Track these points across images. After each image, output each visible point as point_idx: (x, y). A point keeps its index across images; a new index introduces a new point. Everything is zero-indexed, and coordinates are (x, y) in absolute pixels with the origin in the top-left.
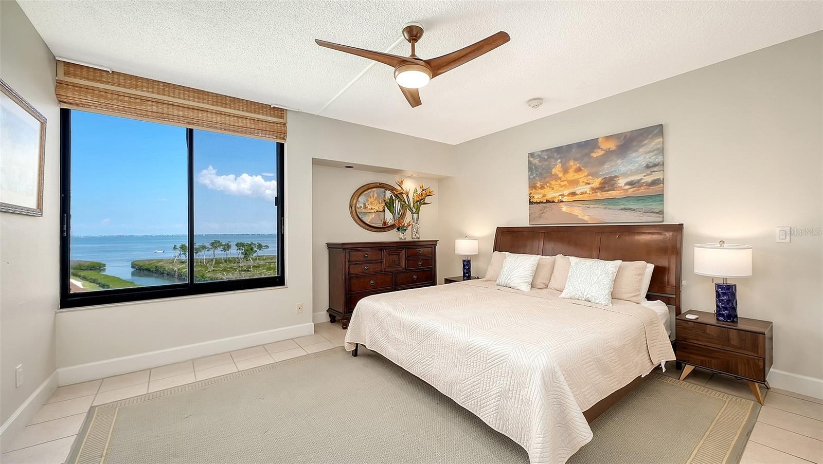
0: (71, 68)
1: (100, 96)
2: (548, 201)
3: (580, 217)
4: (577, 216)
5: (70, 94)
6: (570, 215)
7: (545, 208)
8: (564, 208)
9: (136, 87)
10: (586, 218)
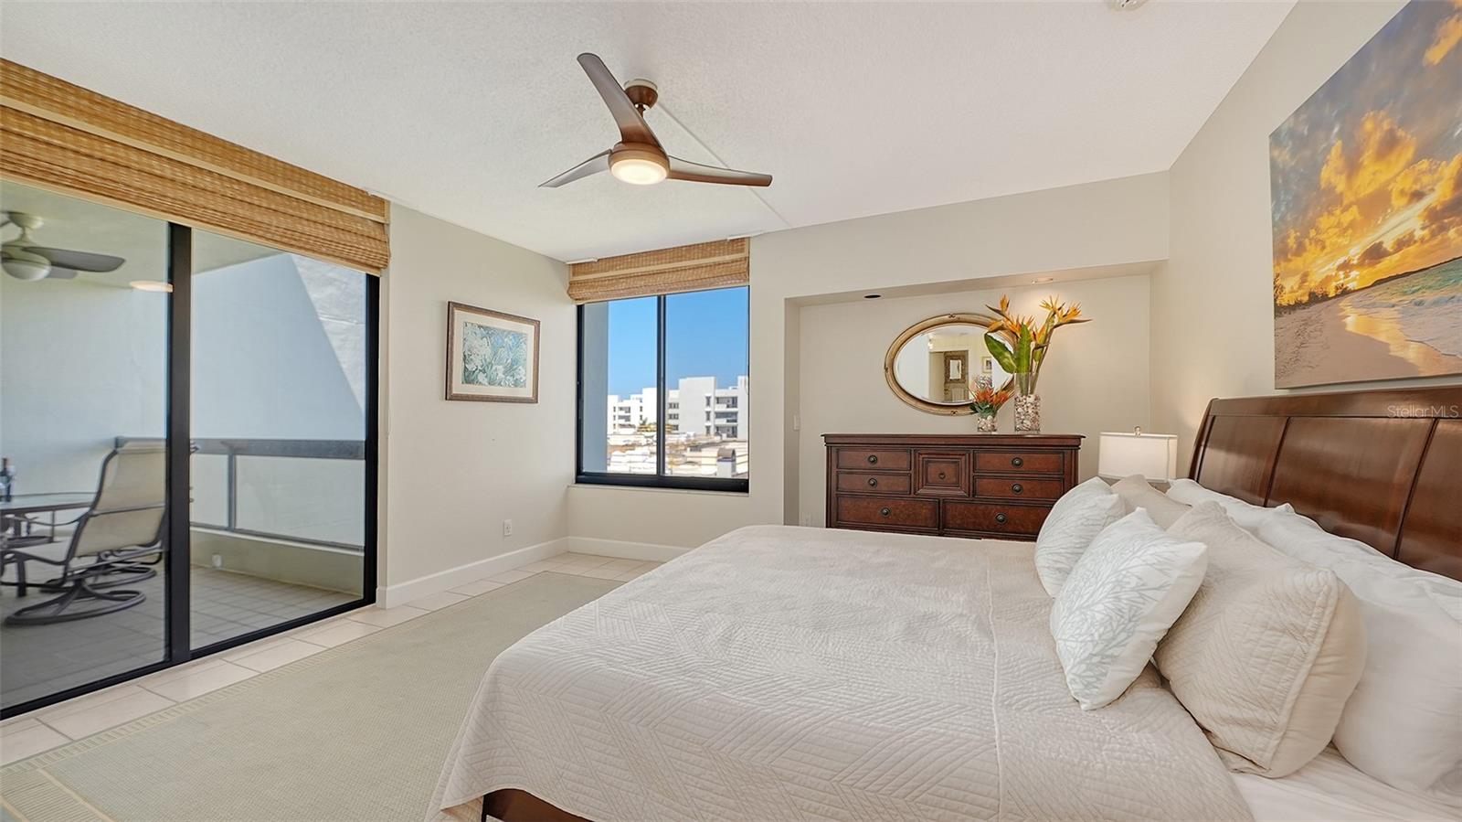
0: (577, 268)
1: (593, 287)
2: (1316, 298)
3: (1395, 351)
4: (1387, 345)
5: (584, 292)
6: (1367, 344)
7: (1306, 323)
8: (1353, 320)
9: (612, 268)
10: (1412, 354)
